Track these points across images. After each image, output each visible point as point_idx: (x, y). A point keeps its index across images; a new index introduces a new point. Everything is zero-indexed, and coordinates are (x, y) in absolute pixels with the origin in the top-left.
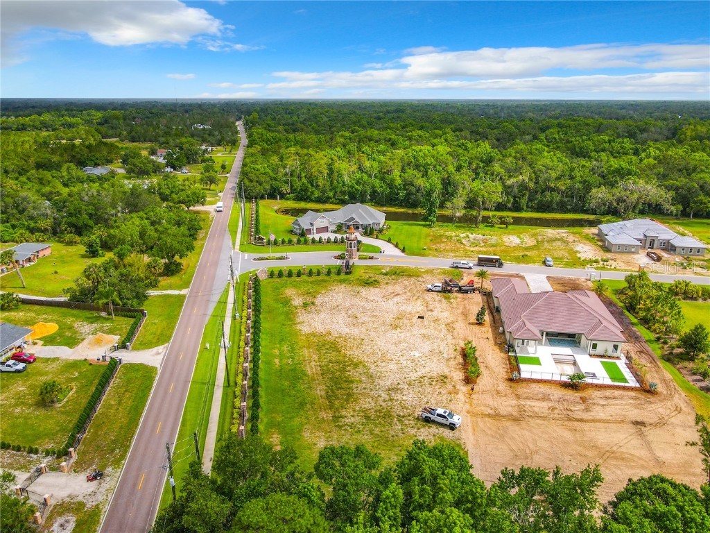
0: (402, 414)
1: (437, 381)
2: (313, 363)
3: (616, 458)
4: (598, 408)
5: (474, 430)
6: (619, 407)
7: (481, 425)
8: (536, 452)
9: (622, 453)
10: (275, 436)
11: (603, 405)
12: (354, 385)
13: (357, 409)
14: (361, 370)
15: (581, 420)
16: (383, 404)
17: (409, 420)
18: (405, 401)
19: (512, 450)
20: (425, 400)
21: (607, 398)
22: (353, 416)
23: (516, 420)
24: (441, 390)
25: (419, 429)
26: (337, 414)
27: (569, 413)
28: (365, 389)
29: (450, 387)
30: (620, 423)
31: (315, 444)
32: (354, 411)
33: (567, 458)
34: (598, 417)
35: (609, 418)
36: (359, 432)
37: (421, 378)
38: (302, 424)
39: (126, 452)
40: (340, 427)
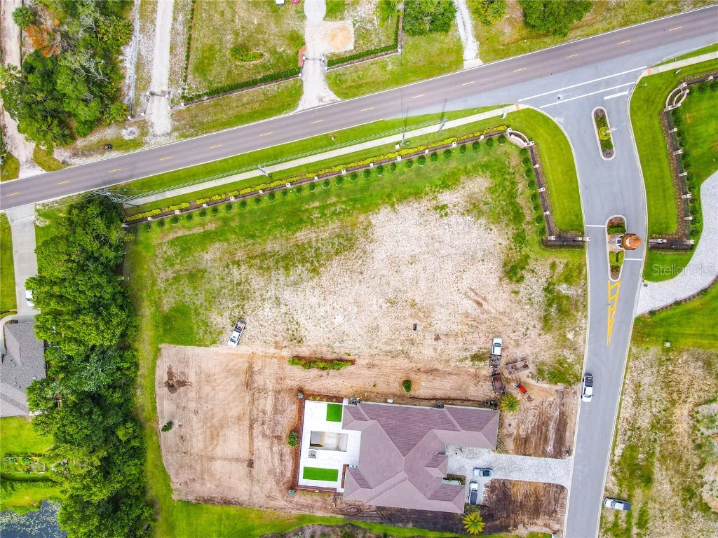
0: (246, 307)
1: (293, 335)
2: (314, 235)
3: (212, 435)
4: (267, 443)
5: (234, 354)
6: (270, 458)
7: (240, 360)
8: (214, 389)
9: (217, 440)
10: (214, 225)
11: (271, 448)
12: (282, 271)
13: (250, 276)
14: (305, 275)
15: (251, 427)
16: (257, 294)
17: (239, 313)
18: (263, 309)
19: (214, 375)
20: (265, 324)
21: (281, 455)
22: (240, 274)
23: (248, 384)
24: (280, 337)
25: (230, 318)
26: (241, 263)
27: (260, 422)
28: (278, 280)
29: (285, 343)
30: (250, 452)
31: (207, 253)
32: (247, 274)
33: (210, 407)
34: (255, 440)
35: (255, 447)
36: (222, 279)
37: (297, 323)
38: (227, 240)
39: (191, 136)
40: (227, 266)
